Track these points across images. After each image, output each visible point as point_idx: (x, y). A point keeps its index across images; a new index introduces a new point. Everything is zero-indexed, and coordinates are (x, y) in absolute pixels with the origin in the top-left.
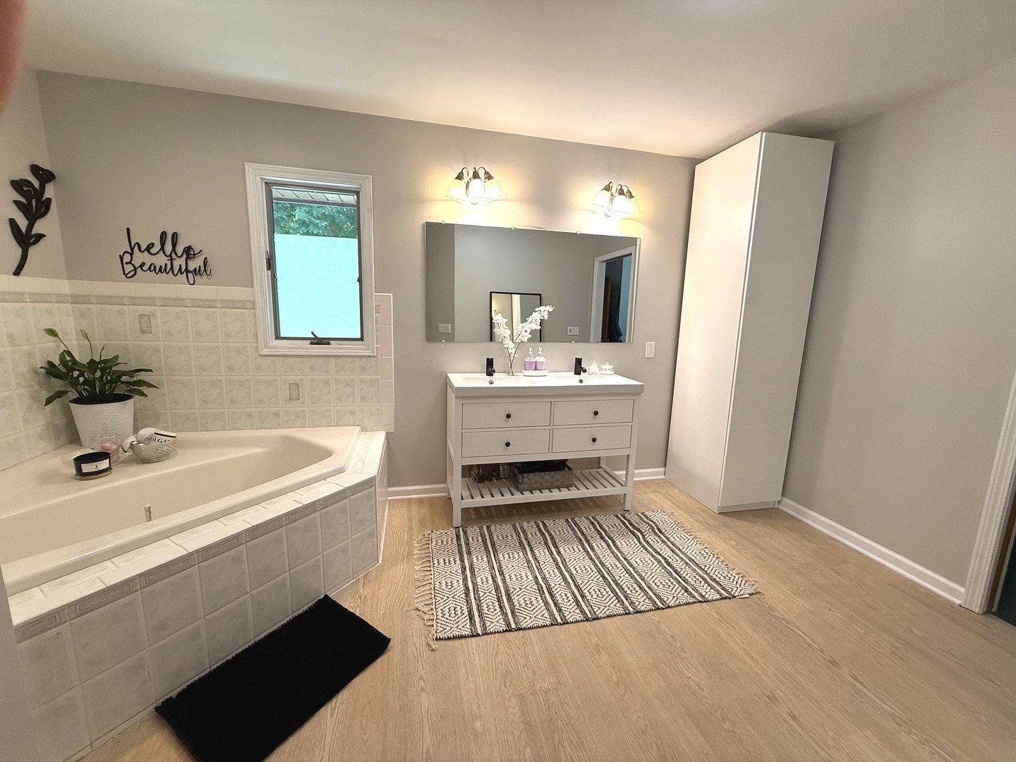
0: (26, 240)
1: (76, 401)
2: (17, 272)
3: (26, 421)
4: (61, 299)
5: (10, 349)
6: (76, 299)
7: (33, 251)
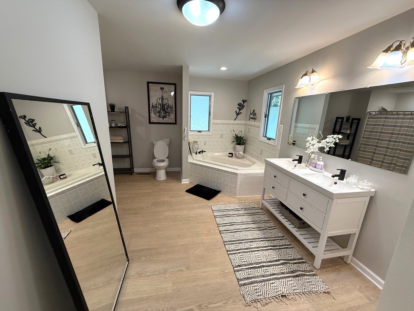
0: (238, 114)
1: (236, 144)
2: (234, 120)
3: (230, 145)
4: (242, 124)
5: (230, 133)
6: (245, 125)
7: (238, 116)
